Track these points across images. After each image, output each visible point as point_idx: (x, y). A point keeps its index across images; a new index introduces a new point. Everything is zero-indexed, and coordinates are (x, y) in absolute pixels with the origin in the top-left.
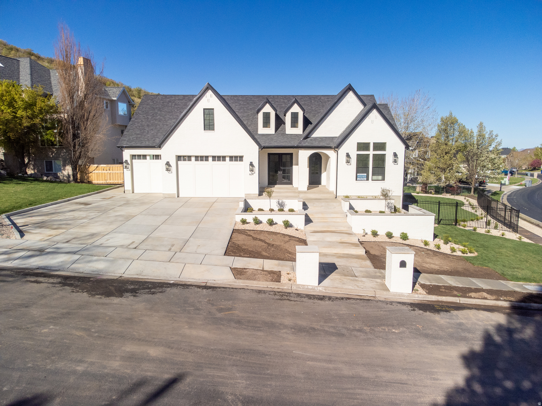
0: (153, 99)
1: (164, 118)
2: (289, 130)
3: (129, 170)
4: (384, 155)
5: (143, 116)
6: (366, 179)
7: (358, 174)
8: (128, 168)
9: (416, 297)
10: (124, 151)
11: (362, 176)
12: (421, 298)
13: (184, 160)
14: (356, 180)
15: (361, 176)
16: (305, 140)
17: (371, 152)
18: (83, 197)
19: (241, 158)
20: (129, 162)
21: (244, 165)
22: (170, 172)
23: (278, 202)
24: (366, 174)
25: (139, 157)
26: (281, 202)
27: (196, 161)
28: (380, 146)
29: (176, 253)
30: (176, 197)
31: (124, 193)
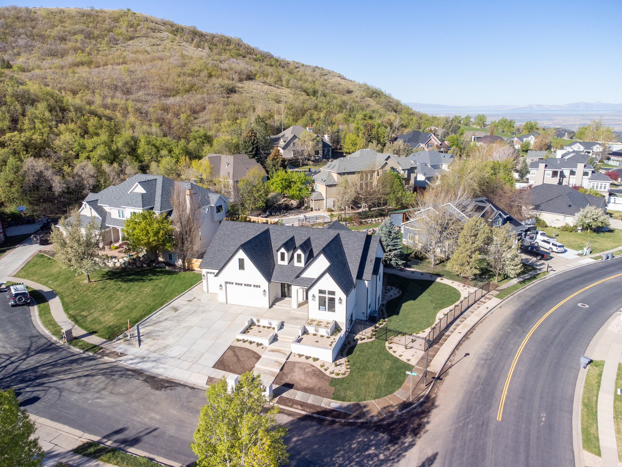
2: (296, 264)
3: (205, 280)
4: (334, 298)
6: (324, 310)
7: (320, 307)
10: (203, 269)
13: (230, 284)
14: (319, 310)
16: (296, 279)
17: (327, 296)
19: (259, 286)
20: (205, 275)
21: (261, 290)
22: (222, 290)
24: (324, 307)
27: (236, 285)
29: (194, 363)
30: (226, 303)
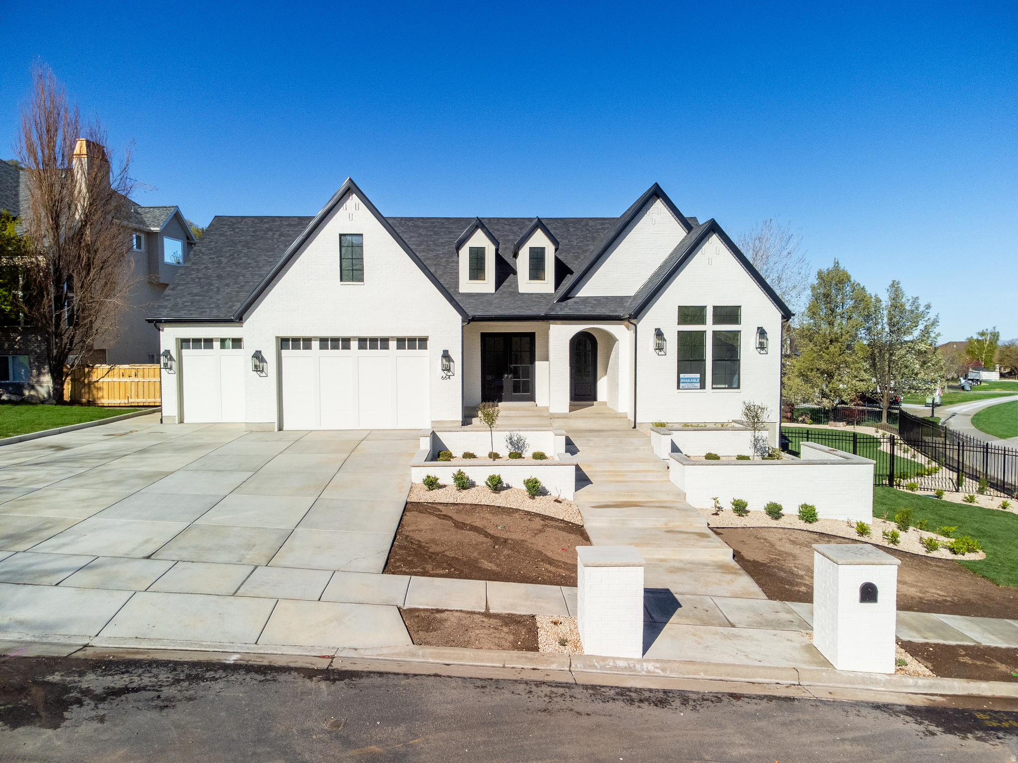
0: (234, 224)
1: (256, 262)
2: (525, 284)
3: (172, 372)
4: (737, 334)
5: (210, 258)
6: (698, 385)
7: (682, 376)
8: (171, 368)
9: (908, 686)
10: (163, 331)
11: (690, 379)
12: (924, 687)
13: (296, 347)
14: (678, 388)
15: (687, 379)
16: (564, 304)
17: (709, 328)
18: (60, 432)
19: (422, 342)
20: (174, 354)
21: (430, 358)
22: (263, 374)
23: (511, 439)
24: (698, 376)
25: (197, 342)
26: (516, 439)
27: (321, 348)
28: (728, 314)
29: (256, 567)
30: (276, 430)
31: (162, 422)
